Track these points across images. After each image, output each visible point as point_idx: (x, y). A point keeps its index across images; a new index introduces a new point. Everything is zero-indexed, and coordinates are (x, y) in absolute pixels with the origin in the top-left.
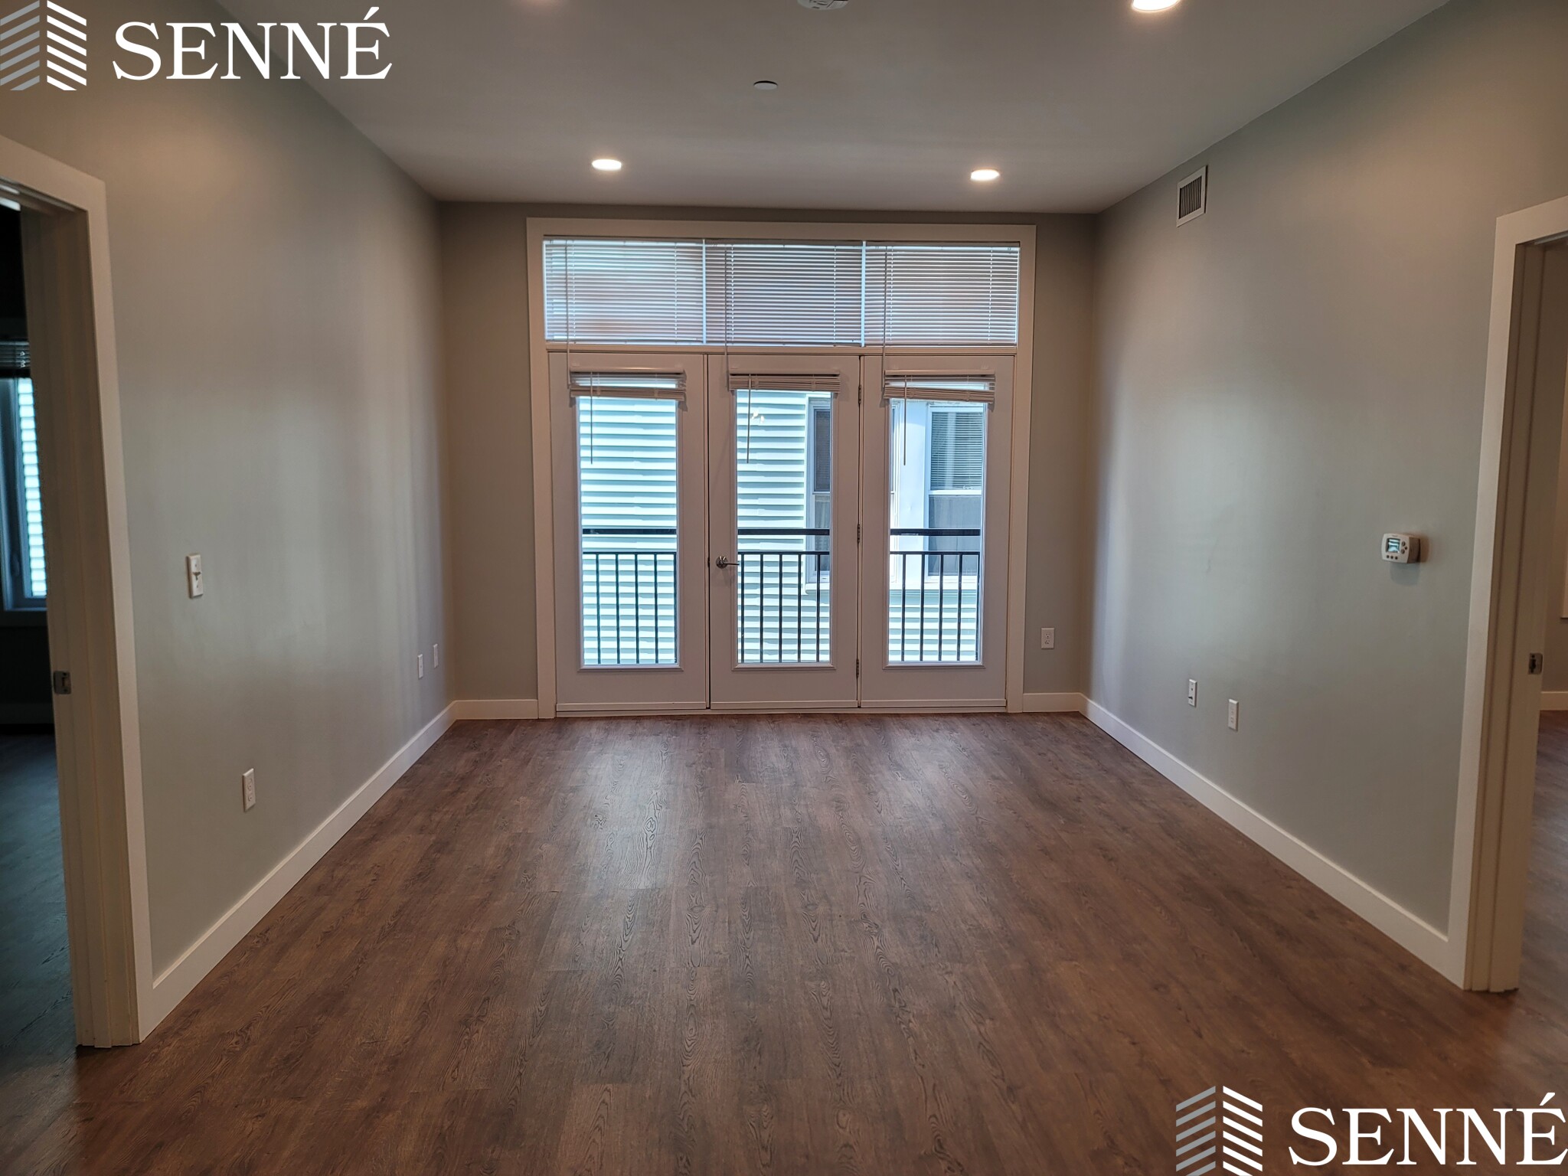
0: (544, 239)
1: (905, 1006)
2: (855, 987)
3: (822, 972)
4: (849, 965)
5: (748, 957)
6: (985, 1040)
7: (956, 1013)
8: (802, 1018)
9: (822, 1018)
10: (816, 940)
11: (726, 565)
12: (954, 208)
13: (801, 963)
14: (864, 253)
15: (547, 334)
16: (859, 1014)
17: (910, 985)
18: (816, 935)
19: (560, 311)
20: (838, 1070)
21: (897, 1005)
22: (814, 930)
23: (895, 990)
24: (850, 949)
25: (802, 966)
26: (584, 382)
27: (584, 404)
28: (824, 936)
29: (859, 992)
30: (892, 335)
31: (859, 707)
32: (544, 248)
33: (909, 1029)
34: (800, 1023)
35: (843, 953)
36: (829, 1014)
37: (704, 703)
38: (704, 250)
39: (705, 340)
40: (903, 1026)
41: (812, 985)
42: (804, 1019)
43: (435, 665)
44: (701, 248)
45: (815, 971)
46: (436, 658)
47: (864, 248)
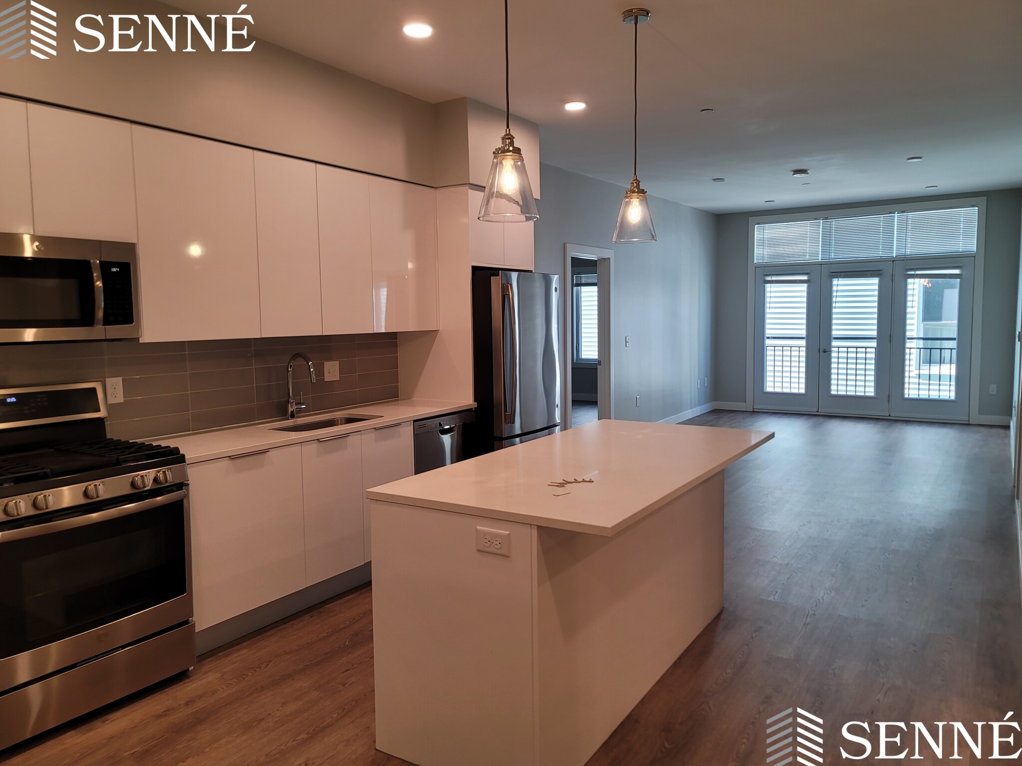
0: (756, 225)
11: (827, 352)
12: (917, 196)
14: (896, 217)
15: (755, 261)
19: (761, 252)
26: (769, 278)
27: (768, 287)
30: (908, 252)
31: (890, 416)
32: (756, 228)
37: (816, 410)
38: (821, 223)
39: (820, 259)
43: (706, 385)
44: (820, 222)
46: (706, 383)
47: (896, 215)
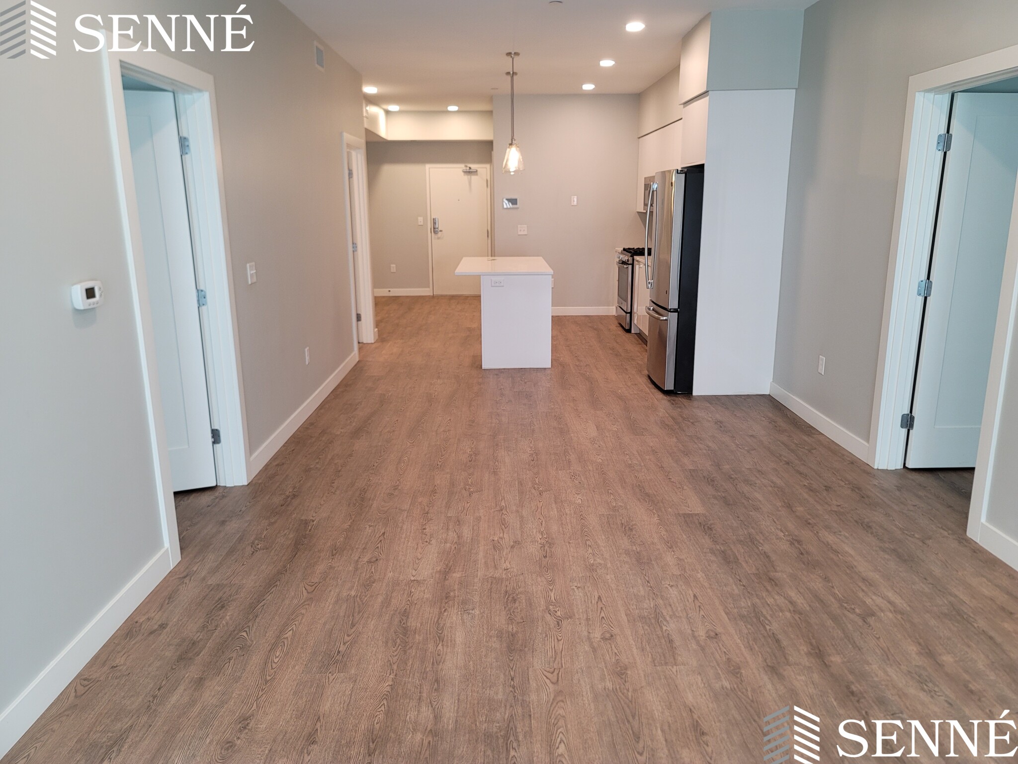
1: (542, 547)
2: (571, 558)
3: (593, 570)
4: (574, 575)
5: (648, 582)
6: (503, 530)
7: (513, 544)
8: (603, 540)
9: (591, 540)
10: (599, 598)
13: (608, 577)
16: (569, 543)
17: (535, 561)
18: (600, 604)
20: (582, 517)
21: (546, 547)
22: (602, 608)
23: (545, 557)
24: (573, 589)
25: (607, 574)
28: (593, 602)
29: (569, 556)
33: (542, 535)
34: (604, 537)
35: (579, 585)
36: (587, 543)
40: (545, 536)
41: (599, 561)
42: (601, 540)
45: (598, 571)
